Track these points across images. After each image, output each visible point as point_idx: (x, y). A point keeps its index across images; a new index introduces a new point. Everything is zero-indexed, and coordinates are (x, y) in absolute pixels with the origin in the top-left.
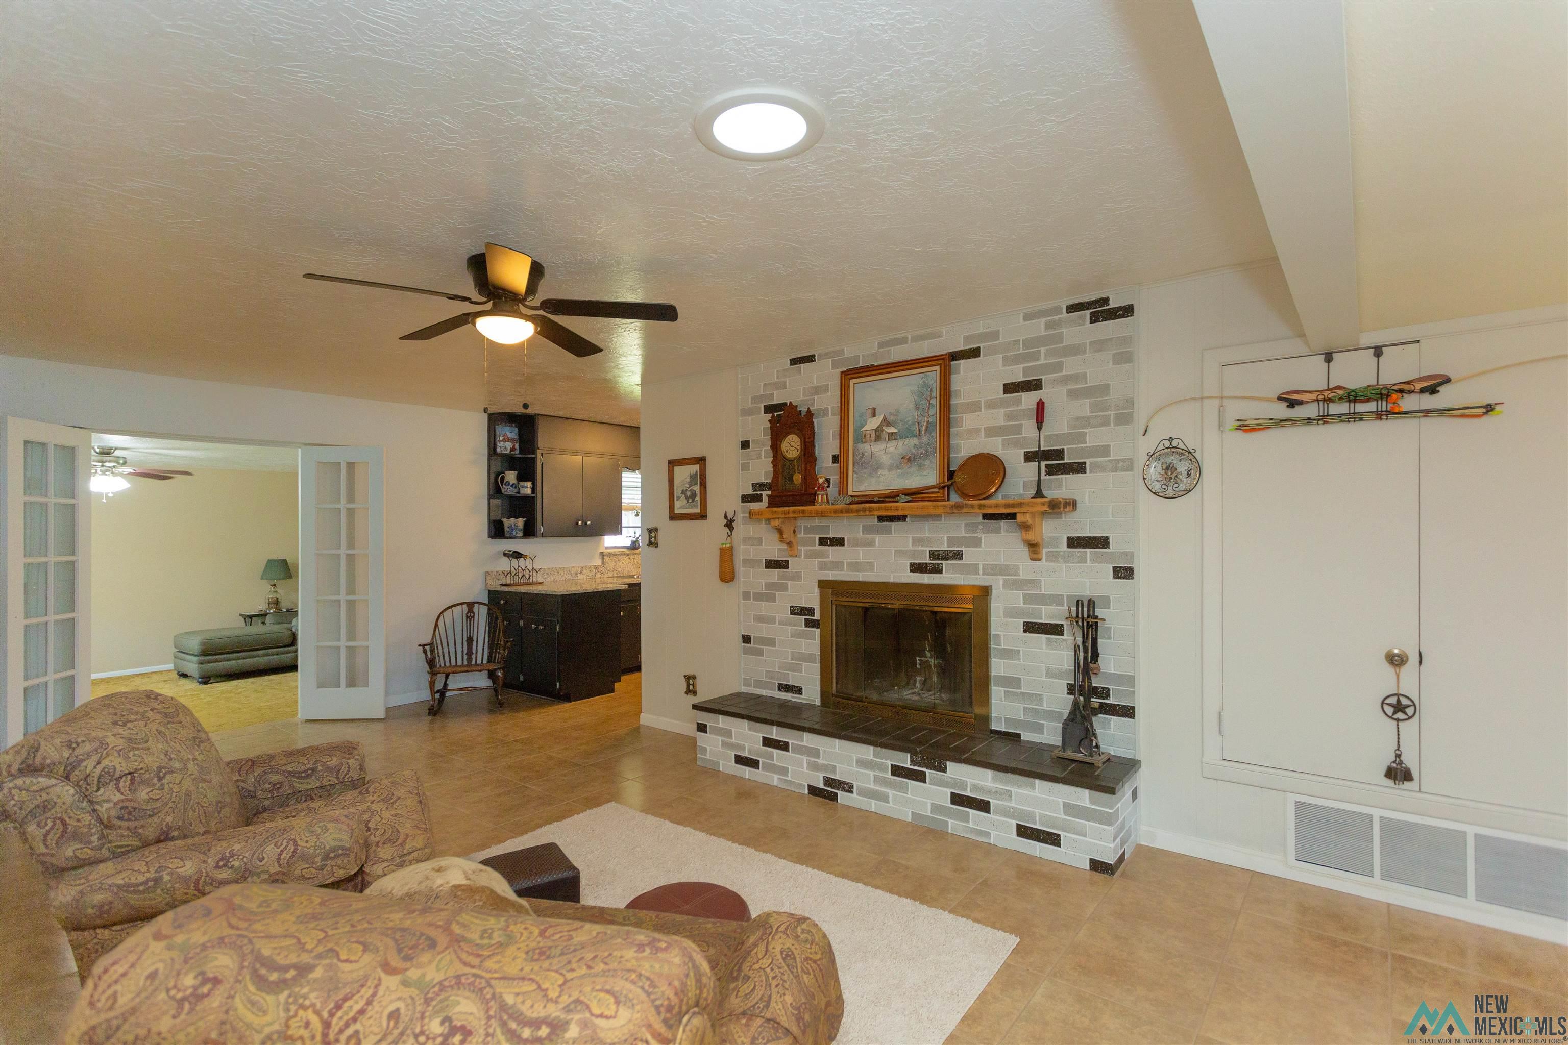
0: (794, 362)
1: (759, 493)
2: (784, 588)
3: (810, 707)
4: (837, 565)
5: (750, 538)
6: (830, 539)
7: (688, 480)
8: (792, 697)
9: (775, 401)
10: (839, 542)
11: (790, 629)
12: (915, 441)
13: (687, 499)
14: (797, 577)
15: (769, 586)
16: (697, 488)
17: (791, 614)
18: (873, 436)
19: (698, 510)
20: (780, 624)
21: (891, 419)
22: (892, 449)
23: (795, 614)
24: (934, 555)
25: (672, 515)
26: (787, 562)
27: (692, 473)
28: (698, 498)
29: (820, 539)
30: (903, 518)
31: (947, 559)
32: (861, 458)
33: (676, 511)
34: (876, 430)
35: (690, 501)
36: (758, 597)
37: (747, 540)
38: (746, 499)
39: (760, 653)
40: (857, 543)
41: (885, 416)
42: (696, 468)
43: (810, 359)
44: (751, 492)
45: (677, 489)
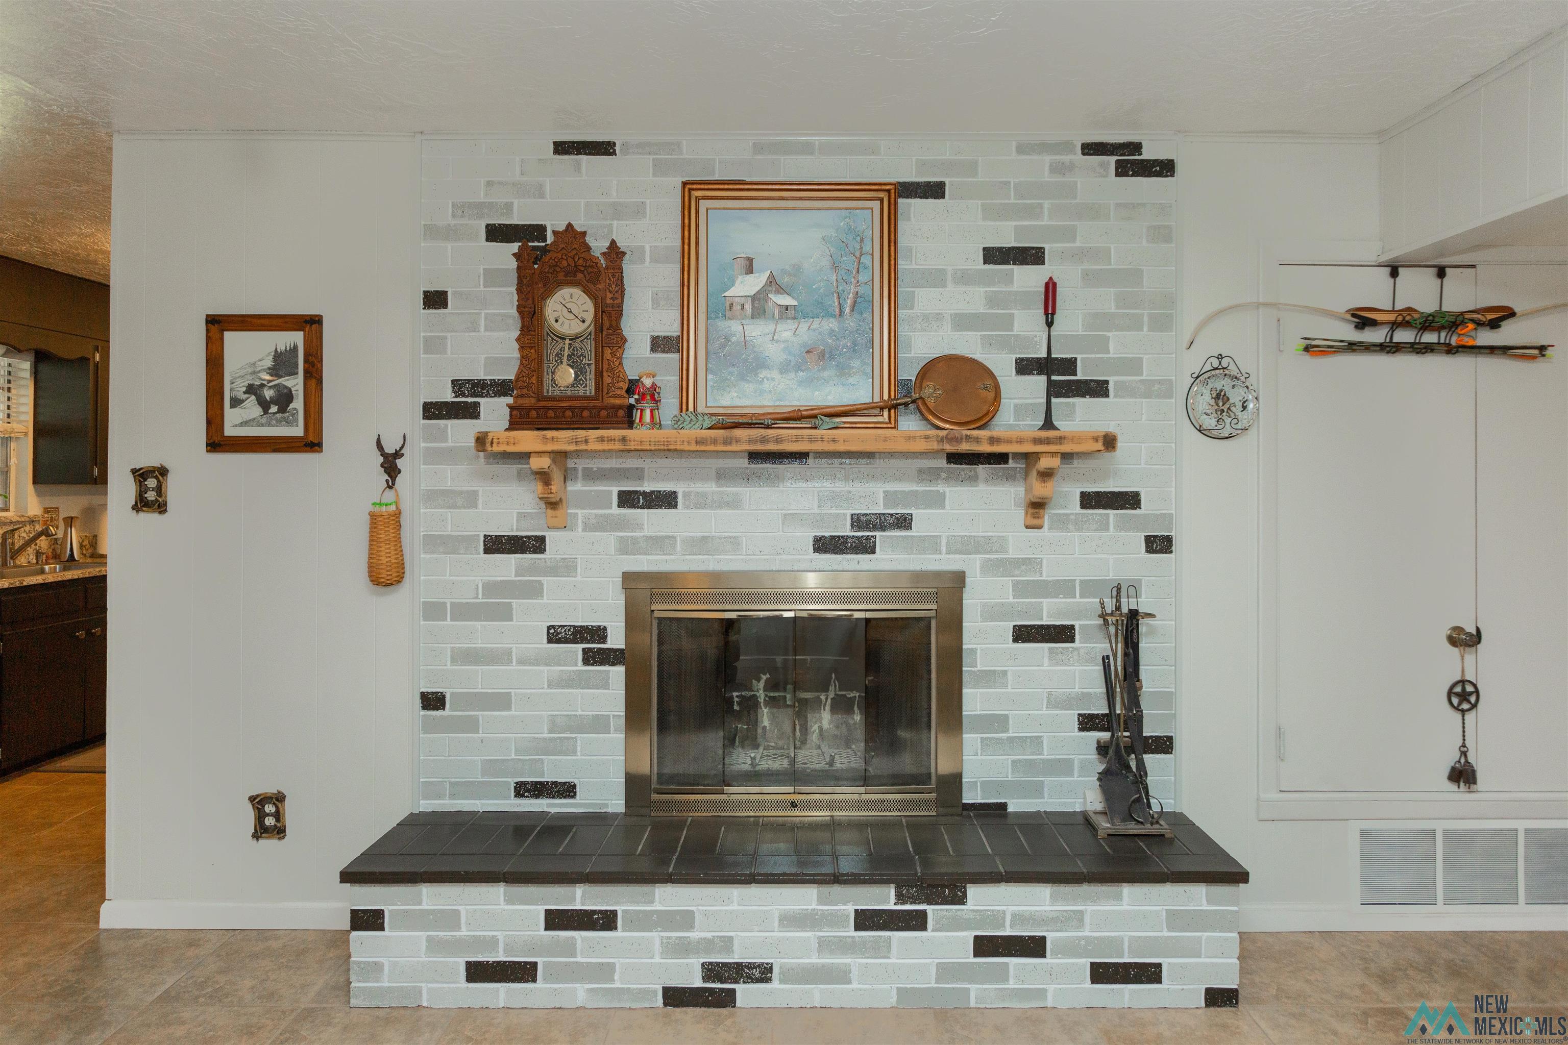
0: (562, 148)
1: (470, 400)
2: (535, 591)
3: (598, 819)
4: (660, 543)
5: (445, 493)
6: (644, 494)
7: (269, 363)
8: (549, 805)
9: (516, 219)
10: (667, 500)
11: (546, 671)
12: (832, 324)
13: (264, 405)
14: (567, 568)
15: (491, 588)
16: (296, 383)
17: (550, 641)
18: (748, 308)
19: (298, 431)
20: (521, 662)
21: (785, 281)
22: (787, 335)
23: (559, 641)
24: (858, 522)
25: (216, 439)
26: (542, 540)
27: (281, 347)
28: (298, 404)
29: (621, 494)
30: (801, 456)
31: (883, 528)
32: (723, 346)
33: (229, 431)
34: (754, 298)
35: (274, 409)
36: (463, 612)
37: (431, 497)
38: (433, 411)
39: (471, 725)
40: (701, 503)
41: (771, 275)
42: (297, 338)
43: (604, 148)
44: (448, 396)
45: (234, 382)
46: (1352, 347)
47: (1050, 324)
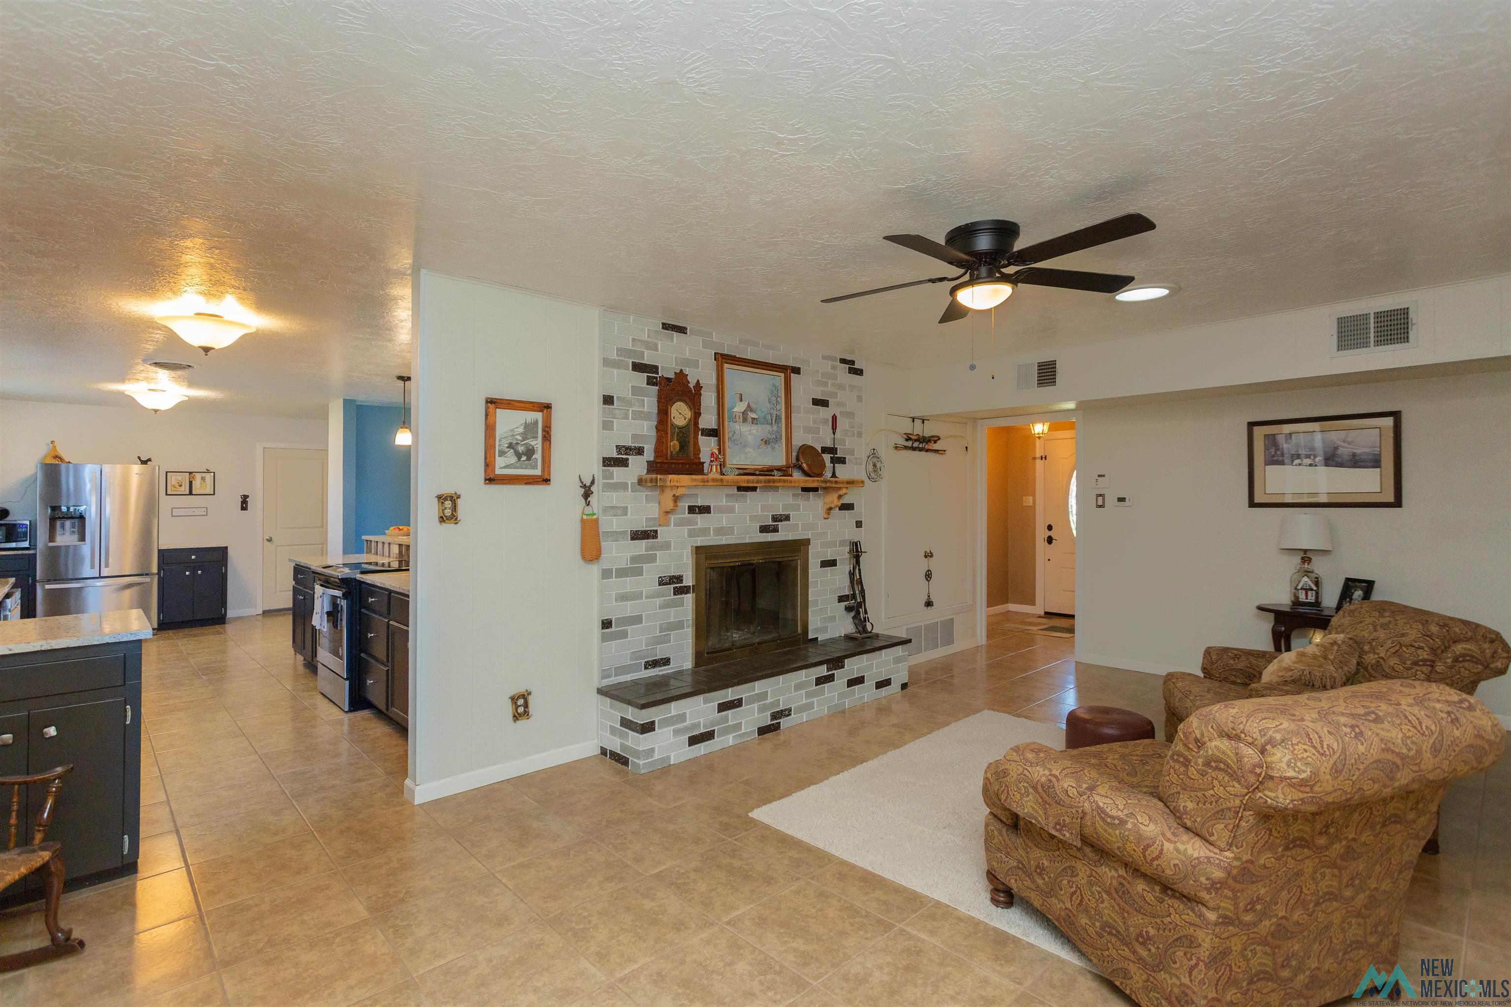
0: (666, 326)
1: (624, 457)
2: (652, 559)
3: (680, 673)
4: (705, 531)
5: (613, 508)
6: (698, 507)
7: (521, 430)
8: (660, 671)
9: (646, 361)
10: (705, 510)
11: (658, 601)
12: (768, 427)
13: (519, 455)
14: (667, 546)
15: (634, 559)
16: (537, 443)
17: (660, 585)
18: (741, 417)
19: (538, 472)
20: (647, 598)
21: (753, 406)
22: (754, 432)
23: (663, 584)
24: (775, 518)
25: (492, 476)
26: (656, 532)
27: (529, 421)
28: (538, 456)
29: (690, 507)
30: (754, 489)
31: (781, 521)
32: (733, 435)
33: (498, 471)
34: (743, 413)
35: (524, 458)
36: (622, 573)
37: (607, 510)
38: (608, 462)
39: (624, 635)
40: (722, 510)
41: (749, 404)
42: (538, 416)
43: (682, 330)
44: (615, 455)
45: (501, 442)
46: (906, 448)
47: (834, 434)
